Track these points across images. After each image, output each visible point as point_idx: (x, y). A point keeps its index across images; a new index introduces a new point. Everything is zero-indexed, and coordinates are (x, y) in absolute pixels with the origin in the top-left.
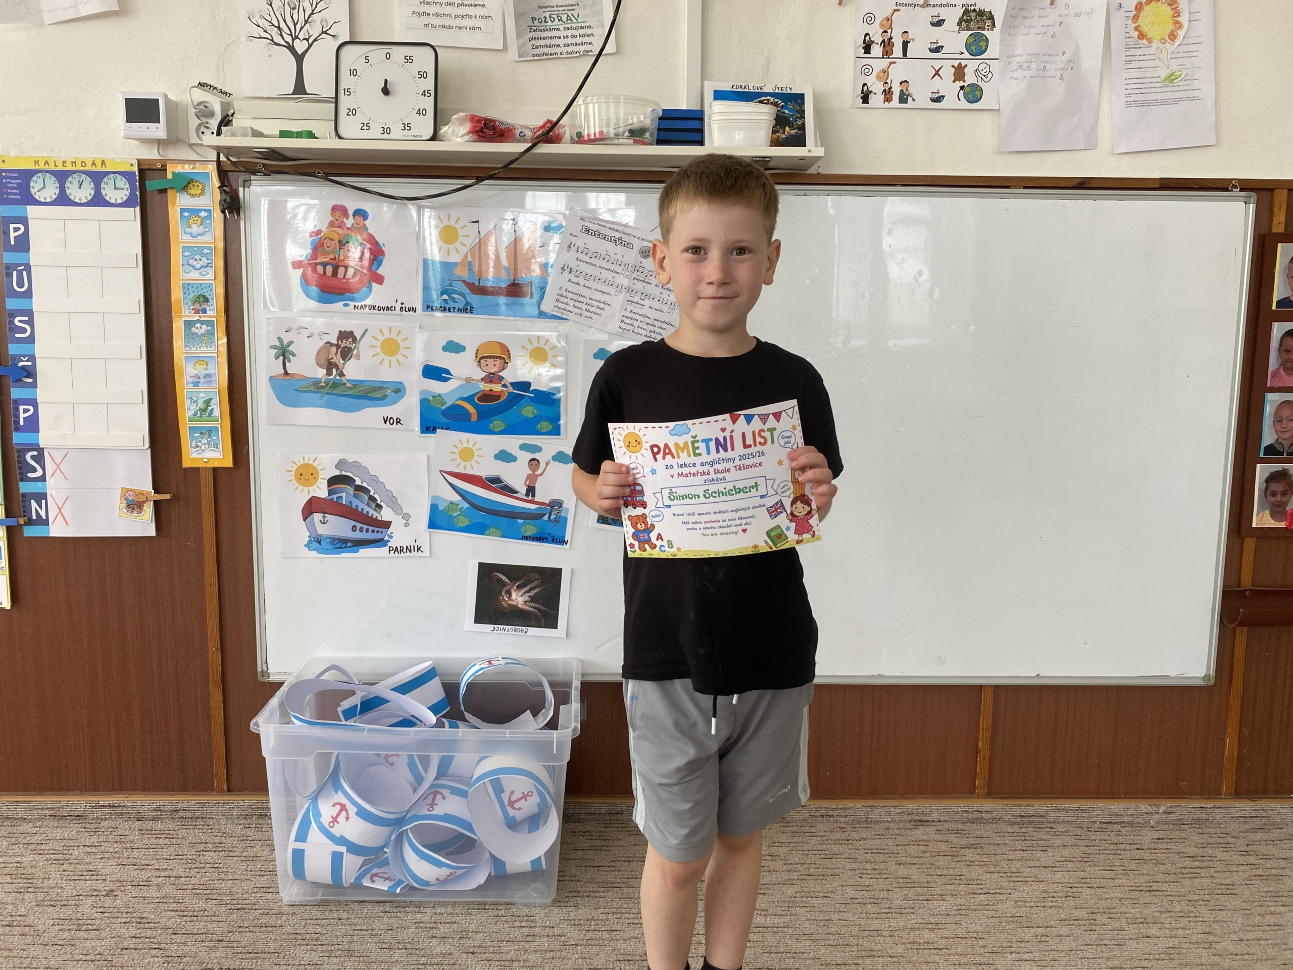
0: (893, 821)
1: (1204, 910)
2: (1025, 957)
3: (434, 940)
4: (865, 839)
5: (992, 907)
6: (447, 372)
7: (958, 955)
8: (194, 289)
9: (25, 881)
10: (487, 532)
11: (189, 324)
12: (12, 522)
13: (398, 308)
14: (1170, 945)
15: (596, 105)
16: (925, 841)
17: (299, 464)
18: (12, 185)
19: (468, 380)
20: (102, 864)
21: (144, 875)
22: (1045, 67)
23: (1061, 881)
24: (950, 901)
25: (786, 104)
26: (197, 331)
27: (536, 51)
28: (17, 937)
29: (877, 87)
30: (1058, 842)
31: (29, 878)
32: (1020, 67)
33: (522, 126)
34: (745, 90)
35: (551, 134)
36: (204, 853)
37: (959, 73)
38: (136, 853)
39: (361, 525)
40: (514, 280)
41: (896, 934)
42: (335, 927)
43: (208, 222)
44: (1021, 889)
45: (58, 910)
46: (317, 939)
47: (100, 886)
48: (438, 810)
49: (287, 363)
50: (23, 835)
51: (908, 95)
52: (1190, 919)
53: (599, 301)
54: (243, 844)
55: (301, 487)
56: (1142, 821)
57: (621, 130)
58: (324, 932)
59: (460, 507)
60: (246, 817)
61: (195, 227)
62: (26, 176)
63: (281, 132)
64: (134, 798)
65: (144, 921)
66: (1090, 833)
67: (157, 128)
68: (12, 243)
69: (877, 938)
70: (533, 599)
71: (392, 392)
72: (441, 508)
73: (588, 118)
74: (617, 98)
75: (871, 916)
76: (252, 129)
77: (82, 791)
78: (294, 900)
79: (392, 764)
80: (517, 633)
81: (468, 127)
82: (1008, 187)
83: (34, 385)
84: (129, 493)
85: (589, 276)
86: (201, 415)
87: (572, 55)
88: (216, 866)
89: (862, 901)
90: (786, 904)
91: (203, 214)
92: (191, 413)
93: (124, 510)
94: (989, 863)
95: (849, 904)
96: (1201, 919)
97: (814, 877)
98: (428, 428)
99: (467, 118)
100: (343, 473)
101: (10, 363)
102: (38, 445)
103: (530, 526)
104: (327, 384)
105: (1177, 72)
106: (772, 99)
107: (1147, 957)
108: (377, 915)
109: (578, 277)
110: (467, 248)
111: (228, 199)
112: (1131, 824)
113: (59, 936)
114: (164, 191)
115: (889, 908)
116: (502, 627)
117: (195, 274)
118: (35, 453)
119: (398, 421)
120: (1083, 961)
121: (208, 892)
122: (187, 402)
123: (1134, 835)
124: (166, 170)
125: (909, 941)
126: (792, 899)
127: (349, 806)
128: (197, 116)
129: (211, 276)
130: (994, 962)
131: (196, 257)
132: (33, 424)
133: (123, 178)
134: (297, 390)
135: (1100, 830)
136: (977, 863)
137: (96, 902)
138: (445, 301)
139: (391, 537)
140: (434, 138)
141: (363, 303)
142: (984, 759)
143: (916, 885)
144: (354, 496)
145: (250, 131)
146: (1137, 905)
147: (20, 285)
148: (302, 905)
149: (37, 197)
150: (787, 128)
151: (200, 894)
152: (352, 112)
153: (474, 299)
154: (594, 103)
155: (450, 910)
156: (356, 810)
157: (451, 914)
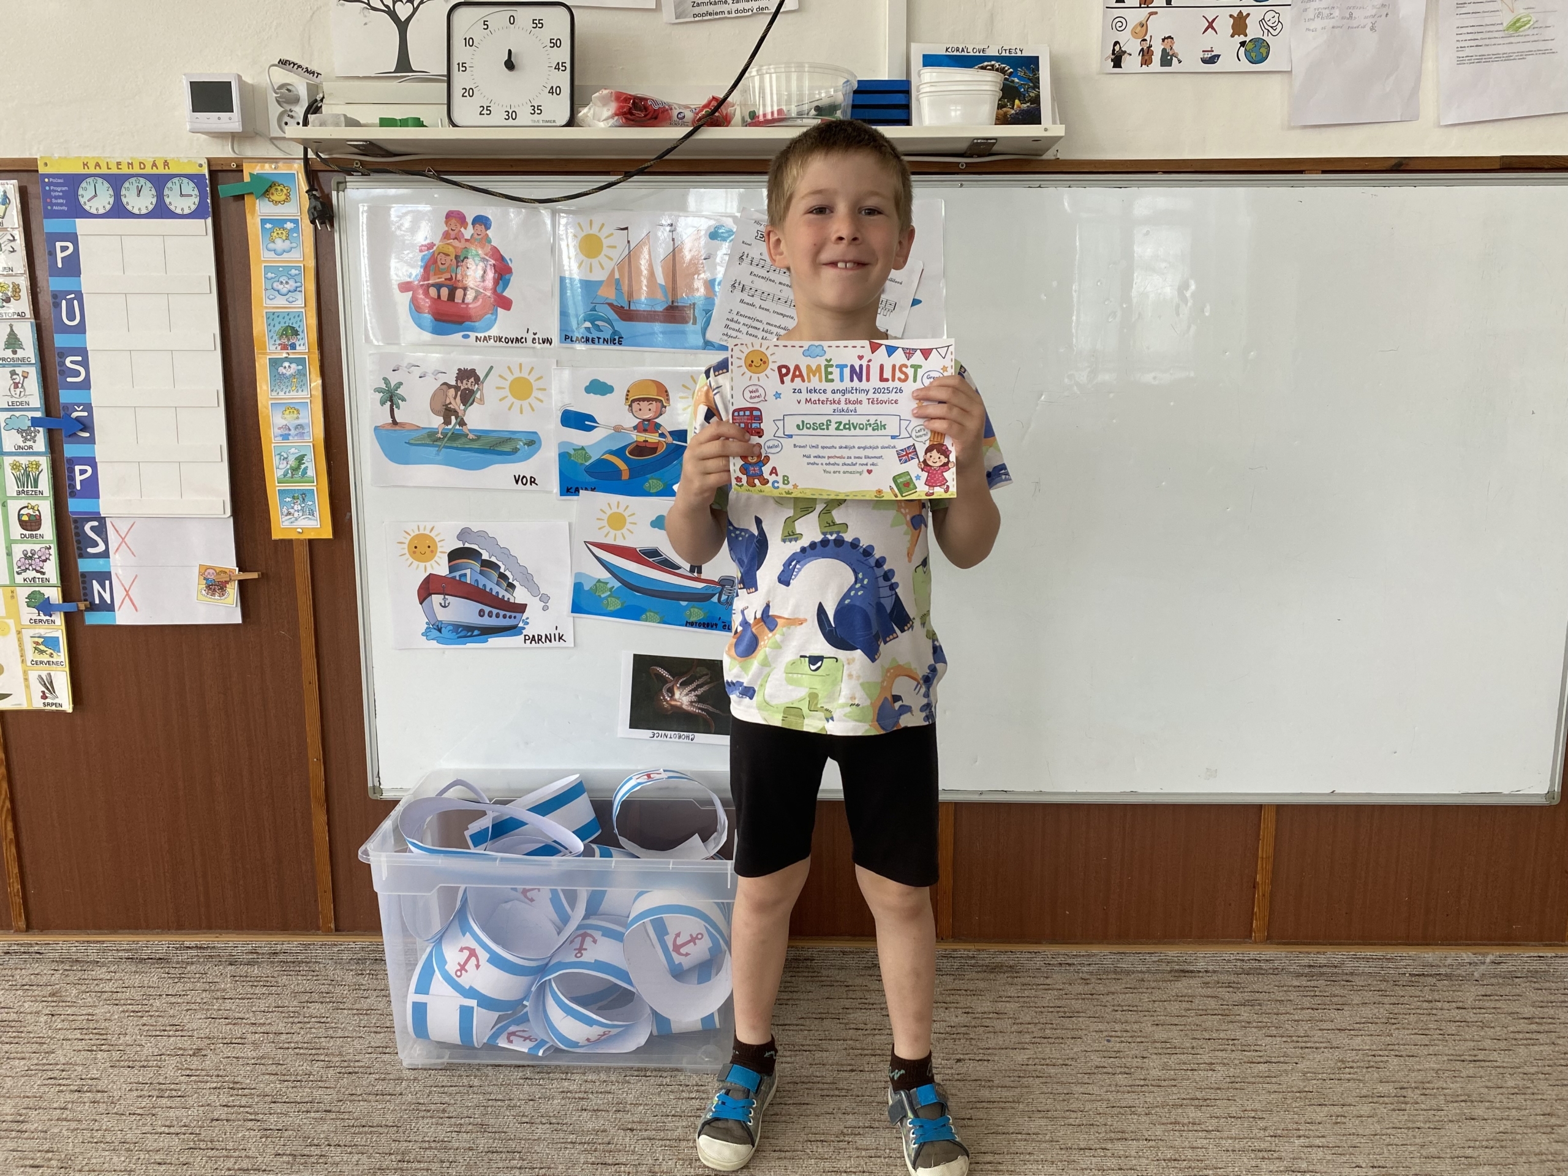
0: (1149, 971)
1: (1543, 1086)
2: (1317, 1142)
3: (585, 1114)
4: (1113, 993)
5: (1274, 1080)
6: (591, 418)
7: (1231, 1138)
8: (280, 319)
9: (97, 1037)
10: (644, 616)
11: (275, 363)
12: (71, 607)
13: (530, 340)
14: (1501, 1129)
15: (774, 76)
16: (1189, 996)
17: (413, 534)
18: (57, 194)
19: (618, 429)
20: (188, 1017)
21: (238, 1031)
22: (1351, 14)
23: (1361, 1047)
24: (1221, 1071)
25: (1016, 70)
26: (284, 371)
27: (697, 10)
28: (87, 1104)
29: (1132, 46)
30: (1357, 999)
31: (101, 1033)
32: (1319, 15)
33: (680, 106)
34: (963, 54)
35: (717, 114)
36: (309, 1005)
37: (1239, 24)
38: (228, 1004)
39: (490, 609)
40: (673, 302)
41: (1153, 1112)
42: (466, 1097)
43: (295, 235)
44: (1311, 1057)
45: (136, 1072)
46: (444, 1111)
47: (186, 1043)
48: (588, 957)
49: (396, 410)
50: (96, 982)
51: (1172, 55)
52: (1527, 1097)
53: (779, 327)
54: (355, 994)
55: (416, 563)
56: (1464, 974)
57: (806, 107)
58: (452, 1101)
59: (609, 586)
60: (359, 961)
61: (279, 242)
62: (74, 181)
63: (381, 119)
64: (225, 938)
65: (238, 1086)
66: (1397, 988)
67: (230, 119)
68: (60, 265)
69: (1130, 1117)
70: (700, 699)
71: (525, 444)
72: (586, 588)
73: (764, 93)
74: (800, 66)
75: (1121, 1089)
76: (345, 116)
77: (163, 929)
78: (416, 1063)
79: (532, 900)
80: (681, 740)
81: (613, 107)
82: (1301, 172)
83: (92, 440)
84: (208, 571)
85: (766, 294)
86: (293, 475)
87: (743, 14)
88: (323, 1020)
89: (1110, 1070)
90: (1016, 1074)
91: (289, 225)
92: (280, 473)
93: (204, 592)
94: (1269, 1024)
95: (1094, 1073)
96: (1540, 1097)
97: (1050, 1040)
98: (569, 489)
99: (611, 96)
100: (467, 545)
101: (62, 413)
102: (99, 513)
103: (696, 610)
104: (445, 435)
105: (1525, 17)
106: (997, 65)
107: (1472, 1144)
108: (516, 1082)
109: (753, 296)
110: (615, 261)
111: (319, 206)
112: (1448, 977)
113: (137, 1104)
114: (240, 198)
115: (1145, 1080)
116: (663, 732)
117: (280, 301)
118: (96, 523)
119: (533, 481)
120: (1390, 1147)
121: (313, 1052)
122: (276, 460)
123: (1454, 991)
124: (242, 171)
125: (1169, 1121)
126: (1024, 1067)
127: (480, 951)
128: (278, 101)
129: (300, 302)
130: (1277, 1149)
131: (281, 279)
132: (91, 488)
133: (190, 182)
134: (408, 443)
135: (1410, 984)
136: (1255, 1024)
137: (181, 1063)
138: (588, 329)
139: (528, 623)
140: (571, 123)
141: (487, 334)
142: (1264, 895)
143: (1178, 1051)
144: (481, 573)
145: (343, 119)
146: (1458, 1079)
147: (71, 317)
148: (425, 1069)
149: (87, 207)
150: (1017, 102)
151: (304, 1054)
152: (469, 92)
153: (621, 326)
154: (771, 73)
155: (603, 1076)
156: (488, 956)
157: (605, 1081)
